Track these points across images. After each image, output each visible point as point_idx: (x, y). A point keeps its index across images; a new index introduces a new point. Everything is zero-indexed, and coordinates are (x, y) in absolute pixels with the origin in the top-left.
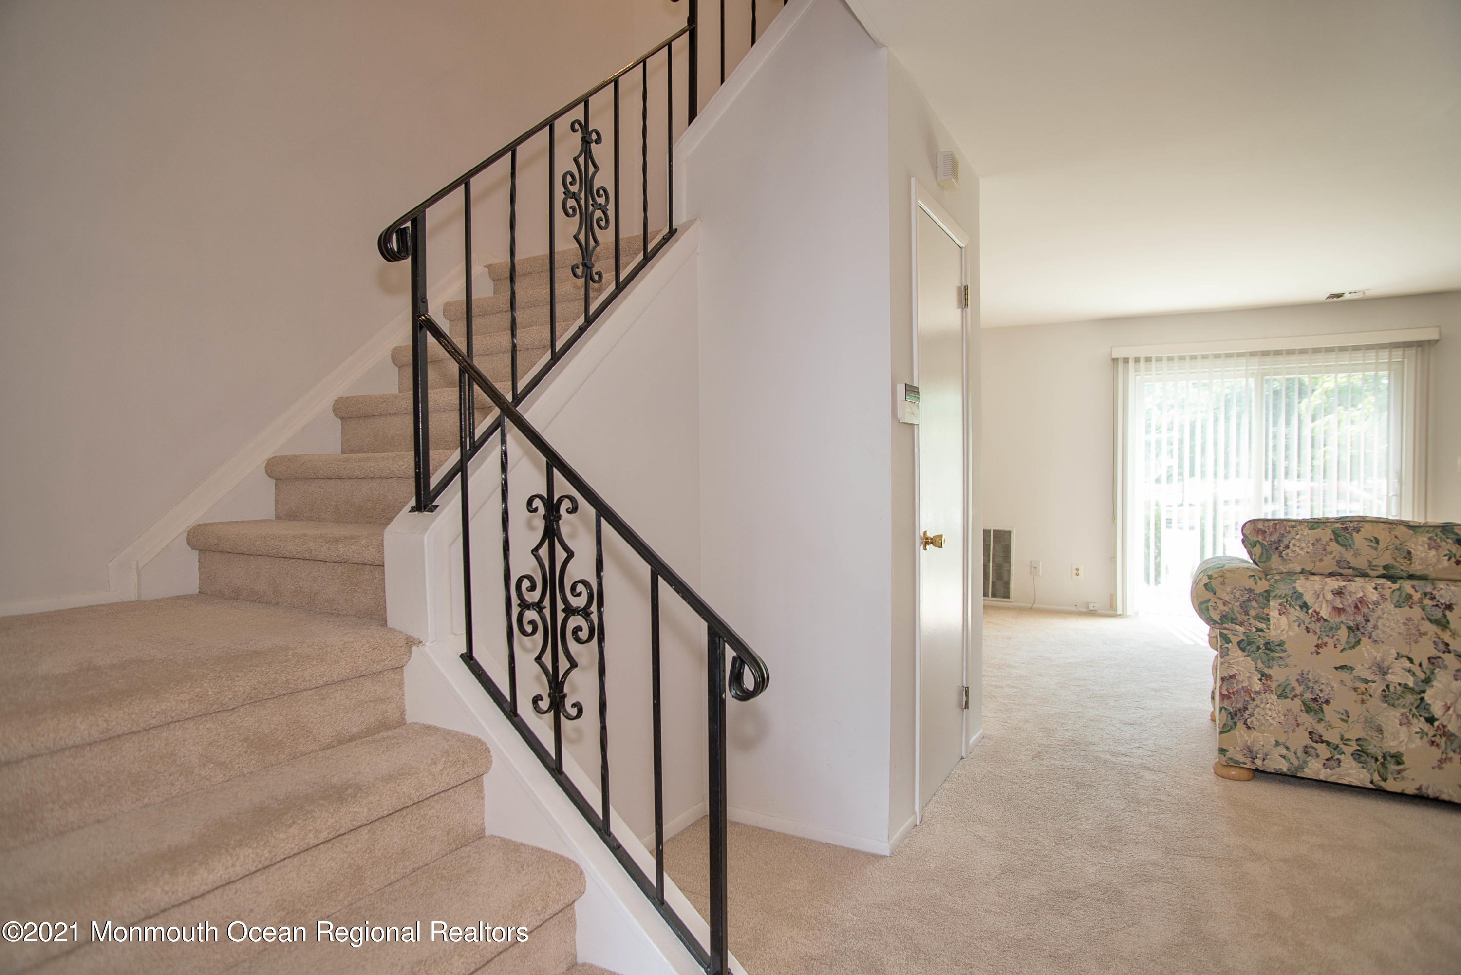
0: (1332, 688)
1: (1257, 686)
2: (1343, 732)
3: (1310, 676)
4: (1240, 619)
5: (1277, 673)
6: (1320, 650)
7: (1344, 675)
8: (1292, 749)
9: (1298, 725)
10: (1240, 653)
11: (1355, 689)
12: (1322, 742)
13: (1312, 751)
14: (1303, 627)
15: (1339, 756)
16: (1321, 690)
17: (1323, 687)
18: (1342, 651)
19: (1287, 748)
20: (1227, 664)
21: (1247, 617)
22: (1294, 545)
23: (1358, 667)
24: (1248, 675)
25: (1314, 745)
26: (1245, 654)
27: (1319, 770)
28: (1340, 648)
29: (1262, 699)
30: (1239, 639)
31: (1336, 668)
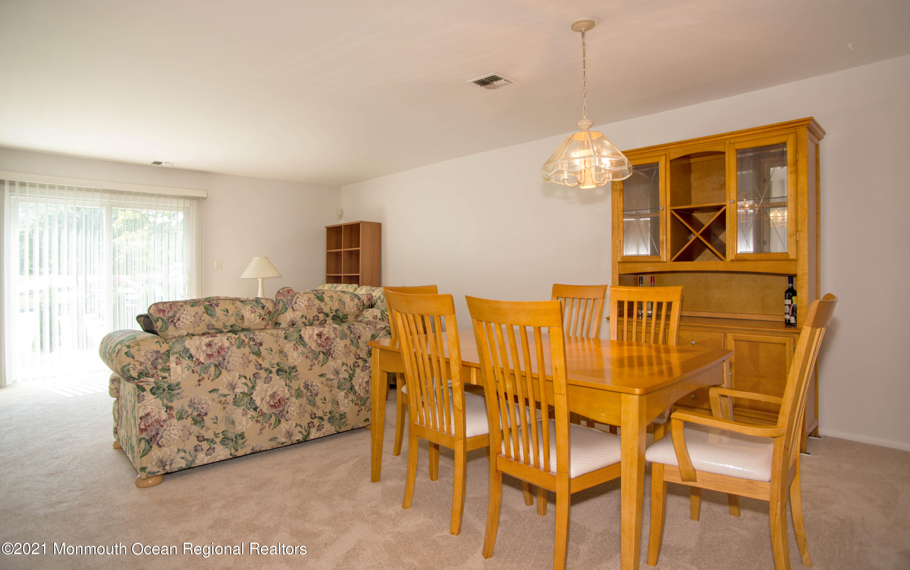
0: (208, 405)
1: (164, 416)
2: (215, 430)
3: (196, 401)
4: (151, 373)
5: (177, 404)
6: (201, 383)
7: (214, 395)
8: (188, 451)
9: (190, 434)
10: (152, 396)
11: (220, 402)
12: (204, 440)
13: (199, 448)
14: (190, 370)
15: (213, 446)
16: (202, 408)
17: (203, 405)
18: (212, 381)
19: (185, 451)
20: (143, 407)
21: (156, 370)
22: (183, 318)
23: (221, 388)
24: (158, 410)
25: (200, 443)
26: (156, 396)
27: (204, 458)
28: (211, 378)
29: (168, 424)
30: (151, 387)
31: (210, 392)
